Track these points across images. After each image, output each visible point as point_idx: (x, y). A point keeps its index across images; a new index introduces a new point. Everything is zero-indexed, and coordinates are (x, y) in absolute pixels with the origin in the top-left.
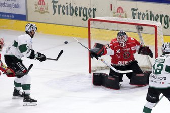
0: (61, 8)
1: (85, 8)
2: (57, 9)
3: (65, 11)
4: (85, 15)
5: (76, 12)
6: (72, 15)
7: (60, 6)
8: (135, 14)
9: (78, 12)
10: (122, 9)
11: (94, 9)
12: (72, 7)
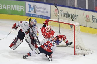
0: (64, 14)
1: (73, 15)
2: (62, 14)
3: (65, 16)
4: (73, 18)
5: (70, 16)
6: (68, 18)
7: (63, 13)
8: (94, 19)
9: (71, 17)
10: (88, 16)
11: (77, 15)
12: (68, 14)
